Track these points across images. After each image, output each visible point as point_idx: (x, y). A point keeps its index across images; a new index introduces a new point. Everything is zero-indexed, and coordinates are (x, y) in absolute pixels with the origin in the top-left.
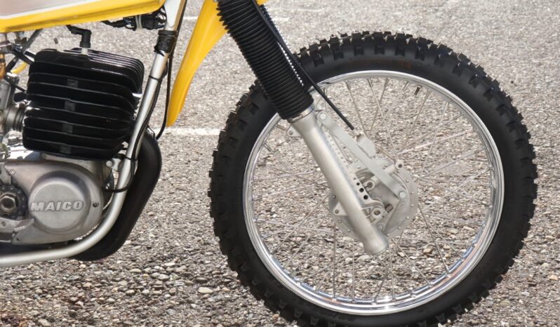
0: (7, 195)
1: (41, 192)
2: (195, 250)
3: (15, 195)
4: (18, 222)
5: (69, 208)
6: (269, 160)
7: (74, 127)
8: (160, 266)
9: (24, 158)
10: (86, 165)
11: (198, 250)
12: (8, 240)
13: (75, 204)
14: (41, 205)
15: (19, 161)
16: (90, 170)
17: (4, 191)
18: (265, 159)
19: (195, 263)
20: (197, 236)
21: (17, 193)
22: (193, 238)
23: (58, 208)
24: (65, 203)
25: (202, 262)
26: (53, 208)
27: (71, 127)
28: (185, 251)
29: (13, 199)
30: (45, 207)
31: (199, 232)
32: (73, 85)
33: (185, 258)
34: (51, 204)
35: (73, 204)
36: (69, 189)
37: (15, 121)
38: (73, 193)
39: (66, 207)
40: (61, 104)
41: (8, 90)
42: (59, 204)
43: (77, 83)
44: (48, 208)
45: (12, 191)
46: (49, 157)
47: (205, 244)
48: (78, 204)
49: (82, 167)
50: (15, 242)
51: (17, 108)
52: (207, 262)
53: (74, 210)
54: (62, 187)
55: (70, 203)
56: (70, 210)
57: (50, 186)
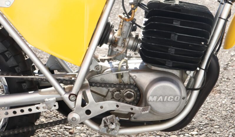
0: (128, 91)
1: (155, 90)
2: (206, 124)
3: (133, 91)
4: (141, 108)
5: (172, 100)
6: (230, 66)
7: (176, 50)
8: (188, 133)
9: (138, 68)
10: (176, 73)
11: (208, 124)
12: (127, 118)
13: (176, 97)
14: (155, 98)
15: (135, 71)
16: (179, 76)
17: (127, 89)
18: (227, 65)
19: (210, 132)
20: (203, 115)
21: (134, 90)
22: (201, 116)
23: (165, 100)
24: (169, 97)
25: (214, 132)
26: (162, 100)
27: (174, 50)
28: (200, 125)
29: (133, 94)
30: (157, 99)
31: (203, 112)
32: (176, 24)
33: (202, 129)
34: (161, 97)
35: (174, 97)
36: (173, 89)
37: (133, 45)
38: (174, 91)
39: (170, 100)
40: (169, 36)
41: (130, 27)
42: (166, 97)
43: (179, 23)
44: (159, 100)
45: (131, 89)
46: (154, 68)
47: (211, 120)
48: (178, 98)
49: (175, 75)
50: (133, 119)
51: (134, 38)
52: (218, 132)
53: (175, 101)
54: (168, 87)
55: (172, 97)
56: (172, 101)
57: (161, 86)
